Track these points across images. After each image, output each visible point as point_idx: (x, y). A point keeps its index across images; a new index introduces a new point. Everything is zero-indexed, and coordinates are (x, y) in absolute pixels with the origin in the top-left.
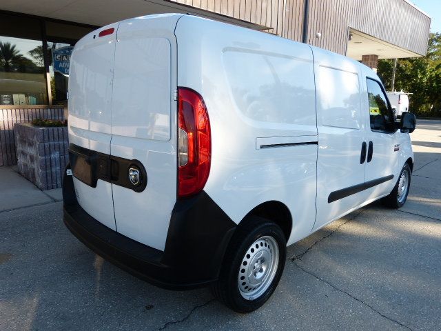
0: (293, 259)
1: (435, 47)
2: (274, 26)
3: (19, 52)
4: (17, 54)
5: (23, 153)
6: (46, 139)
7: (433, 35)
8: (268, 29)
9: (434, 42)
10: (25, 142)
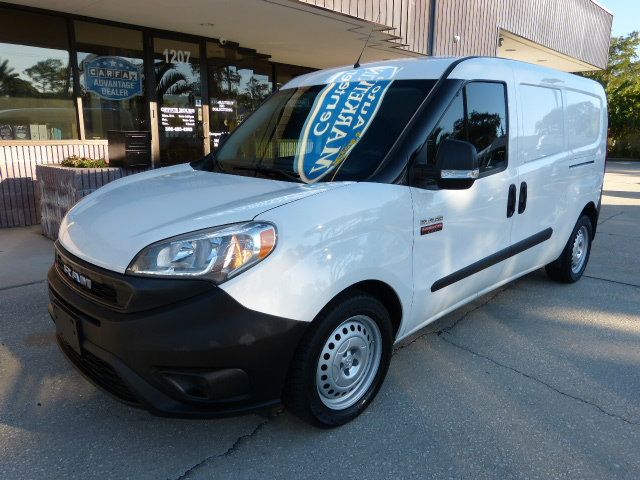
0: (440, 333)
1: (617, 58)
2: (397, 25)
3: (12, 69)
4: (11, 73)
5: (50, 206)
6: (86, 184)
7: (616, 40)
8: (389, 29)
9: (617, 50)
10: (54, 190)
